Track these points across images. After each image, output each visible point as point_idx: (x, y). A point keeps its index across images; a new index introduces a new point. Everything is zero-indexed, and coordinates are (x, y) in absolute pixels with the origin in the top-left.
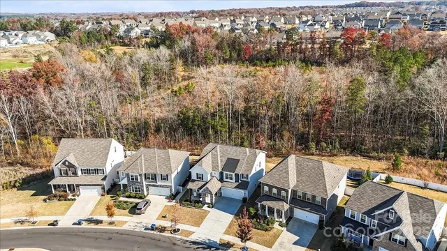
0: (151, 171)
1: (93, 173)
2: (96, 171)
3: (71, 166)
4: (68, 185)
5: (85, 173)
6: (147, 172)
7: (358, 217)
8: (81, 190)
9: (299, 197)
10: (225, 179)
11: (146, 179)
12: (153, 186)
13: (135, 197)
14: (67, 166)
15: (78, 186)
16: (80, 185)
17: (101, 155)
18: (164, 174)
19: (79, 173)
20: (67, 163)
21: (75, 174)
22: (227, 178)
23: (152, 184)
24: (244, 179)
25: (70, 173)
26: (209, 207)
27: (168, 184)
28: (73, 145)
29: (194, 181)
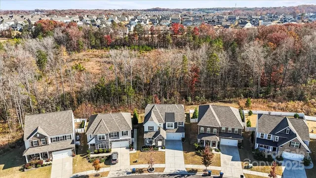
0: (114, 130)
1: (61, 140)
2: (65, 138)
3: (42, 137)
4: (41, 153)
5: (54, 141)
6: (111, 132)
7: (266, 137)
8: (53, 156)
9: (223, 131)
10: (167, 128)
11: (110, 137)
12: (116, 141)
13: (103, 152)
14: (39, 138)
15: (50, 152)
16: (53, 151)
17: (66, 125)
18: (125, 131)
19: (49, 141)
20: (38, 135)
21: (46, 143)
22: (169, 126)
23: (115, 140)
24: (180, 126)
25: (41, 143)
26: (162, 148)
27: (127, 138)
28: (38, 120)
29: (147, 132)
